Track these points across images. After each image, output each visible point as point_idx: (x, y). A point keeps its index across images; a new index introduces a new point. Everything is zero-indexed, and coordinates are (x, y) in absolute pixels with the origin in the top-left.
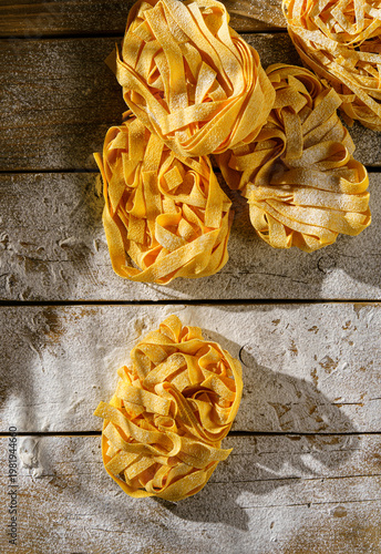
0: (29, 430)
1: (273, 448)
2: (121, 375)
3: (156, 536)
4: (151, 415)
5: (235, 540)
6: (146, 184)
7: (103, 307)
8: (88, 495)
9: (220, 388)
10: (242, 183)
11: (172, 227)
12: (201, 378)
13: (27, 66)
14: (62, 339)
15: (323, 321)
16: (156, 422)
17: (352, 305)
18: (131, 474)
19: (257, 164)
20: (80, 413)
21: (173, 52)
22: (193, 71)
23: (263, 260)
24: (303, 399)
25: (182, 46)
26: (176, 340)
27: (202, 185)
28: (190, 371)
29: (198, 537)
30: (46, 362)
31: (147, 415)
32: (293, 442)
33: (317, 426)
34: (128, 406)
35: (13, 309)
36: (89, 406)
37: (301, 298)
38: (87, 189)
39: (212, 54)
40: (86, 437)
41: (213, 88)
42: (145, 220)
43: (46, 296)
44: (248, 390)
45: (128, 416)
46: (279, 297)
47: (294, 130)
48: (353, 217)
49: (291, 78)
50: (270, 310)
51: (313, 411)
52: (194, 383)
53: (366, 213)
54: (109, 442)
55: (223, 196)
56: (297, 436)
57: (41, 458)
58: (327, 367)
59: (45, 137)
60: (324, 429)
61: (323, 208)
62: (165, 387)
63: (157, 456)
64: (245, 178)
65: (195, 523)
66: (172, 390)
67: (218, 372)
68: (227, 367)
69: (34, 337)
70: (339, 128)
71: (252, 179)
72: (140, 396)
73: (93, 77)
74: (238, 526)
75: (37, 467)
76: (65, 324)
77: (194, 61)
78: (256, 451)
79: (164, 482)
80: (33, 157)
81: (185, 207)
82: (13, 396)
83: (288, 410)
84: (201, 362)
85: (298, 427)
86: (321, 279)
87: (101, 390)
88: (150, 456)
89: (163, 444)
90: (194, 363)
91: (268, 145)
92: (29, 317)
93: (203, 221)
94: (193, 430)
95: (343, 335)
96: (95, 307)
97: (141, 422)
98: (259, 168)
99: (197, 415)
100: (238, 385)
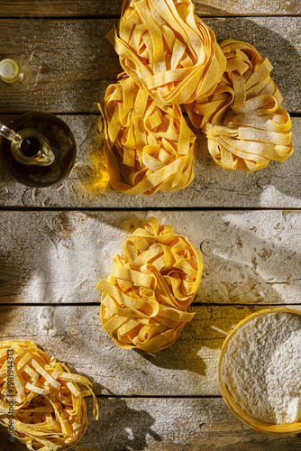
0: (47, 302)
1: (224, 315)
2: (115, 261)
3: (138, 380)
4: (137, 288)
5: (196, 382)
6: (136, 125)
7: (102, 213)
8: (90, 349)
9: (187, 268)
10: (203, 123)
11: (155, 155)
12: (173, 261)
13: (50, 39)
14: (72, 235)
15: (260, 223)
16: (141, 294)
17: (281, 211)
18: (122, 332)
19: (214, 110)
20: (84, 289)
21: (155, 33)
22: (169, 45)
23: (218, 179)
24: (246, 280)
25: (161, 28)
26: (156, 234)
27: (175, 125)
28: (166, 256)
29: (169, 380)
30: (60, 252)
31: (134, 288)
32: (238, 311)
33: (256, 299)
34: (120, 282)
35: (37, 213)
36: (91, 285)
37: (245, 206)
38: (92, 127)
39: (182, 33)
40: (88, 307)
41: (184, 58)
42: (135, 150)
43: (61, 204)
44: (206, 273)
45: (120, 289)
46: (229, 206)
47: (239, 87)
48: (280, 149)
49: (238, 51)
50: (223, 215)
51: (253, 288)
52: (168, 264)
53: (290, 146)
54: (106, 309)
55: (190, 132)
56: (241, 306)
57: (54, 322)
58: (263, 257)
59: (62, 89)
60: (261, 301)
61: (259, 142)
62: (148, 267)
63: (141, 318)
64: (205, 120)
65: (167, 370)
66: (153, 270)
67: (186, 256)
68: (192, 254)
69: (52, 233)
70: (272, 85)
71: (210, 121)
72: (130, 274)
73: (97, 47)
74: (198, 372)
75: (52, 329)
76: (74, 224)
77: (170, 38)
78: (212, 317)
79: (146, 338)
80: (53, 104)
81: (163, 140)
82: (35, 277)
83: (235, 287)
84: (174, 249)
85: (242, 299)
86: (259, 193)
87: (100, 272)
88: (136, 319)
89: (146, 309)
90: (169, 251)
91: (221, 97)
92: (48, 219)
93: (176, 150)
94: (167, 299)
95: (275, 233)
96: (96, 213)
97: (130, 293)
98: (214, 114)
99: (170, 287)
100: (200, 267)
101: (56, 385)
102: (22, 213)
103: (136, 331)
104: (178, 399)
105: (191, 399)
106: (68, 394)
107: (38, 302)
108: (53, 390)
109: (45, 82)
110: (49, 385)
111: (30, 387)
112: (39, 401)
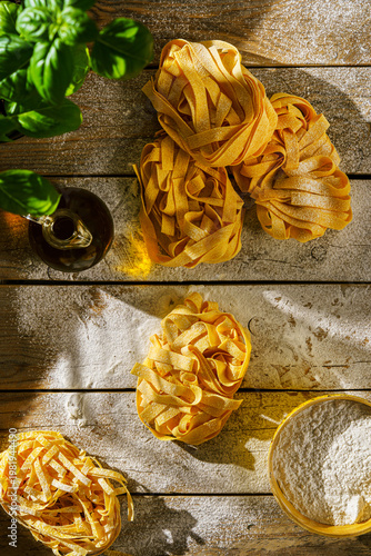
0: (75, 388)
1: (275, 402)
2: (153, 341)
3: (178, 476)
4: (178, 372)
5: (244, 479)
6: (176, 189)
7: (138, 287)
8: (124, 441)
9: (234, 350)
10: (251, 187)
12: (219, 342)
14: (104, 312)
15: (316, 299)
16: (181, 379)
17: (339, 286)
18: (160, 421)
19: (263, 173)
20: (118, 373)
22: (214, 101)
23: (268, 249)
24: (299, 362)
25: (205, 80)
26: (198, 312)
27: (220, 189)
28: (210, 336)
29: (213, 476)
30: (90, 331)
31: (173, 373)
32: (291, 398)
33: (311, 384)
34: (158, 365)
35: (65, 288)
36: (125, 368)
37: (298, 279)
38: (126, 190)
40: (122, 394)
41: (230, 114)
42: (175, 217)
43: (91, 277)
44: (254, 355)
45: (158, 374)
46: (281, 279)
47: (292, 146)
49: (290, 106)
50: (273, 289)
51: (307, 372)
52: (212, 345)
54: (142, 396)
55: (237, 196)
56: (294, 392)
57: (83, 411)
58: (319, 336)
59: (92, 148)
60: (316, 386)
61: (315, 207)
62: (190, 349)
63: (182, 406)
64: (254, 183)
65: (211, 464)
66: (195, 351)
67: (232, 337)
68: (239, 334)
69: (81, 311)
70: (328, 144)
71: (259, 184)
72: (169, 357)
73: (132, 101)
74: (245, 467)
75: (81, 418)
76: (106, 300)
78: (261, 405)
79: (187, 428)
80: (83, 164)
81: (207, 206)
82: (62, 359)
83: (287, 371)
84: (218, 329)
85: (295, 385)
86: (314, 265)
87: (135, 353)
88: (176, 407)
89: (187, 396)
90: (212, 329)
91: (272, 158)
92: (78, 295)
93: (222, 217)
94: (211, 385)
95: (332, 310)
96: (131, 287)
97: (169, 378)
98: (264, 176)
99: (215, 371)
100: (248, 347)
101: (86, 482)
102: (47, 288)
103: (176, 421)
104: (223, 498)
105: (238, 498)
106: (99, 492)
107: (65, 387)
108: (82, 487)
109: (73, 140)
110: (79, 482)
111: (56, 483)
112: (66, 501)
